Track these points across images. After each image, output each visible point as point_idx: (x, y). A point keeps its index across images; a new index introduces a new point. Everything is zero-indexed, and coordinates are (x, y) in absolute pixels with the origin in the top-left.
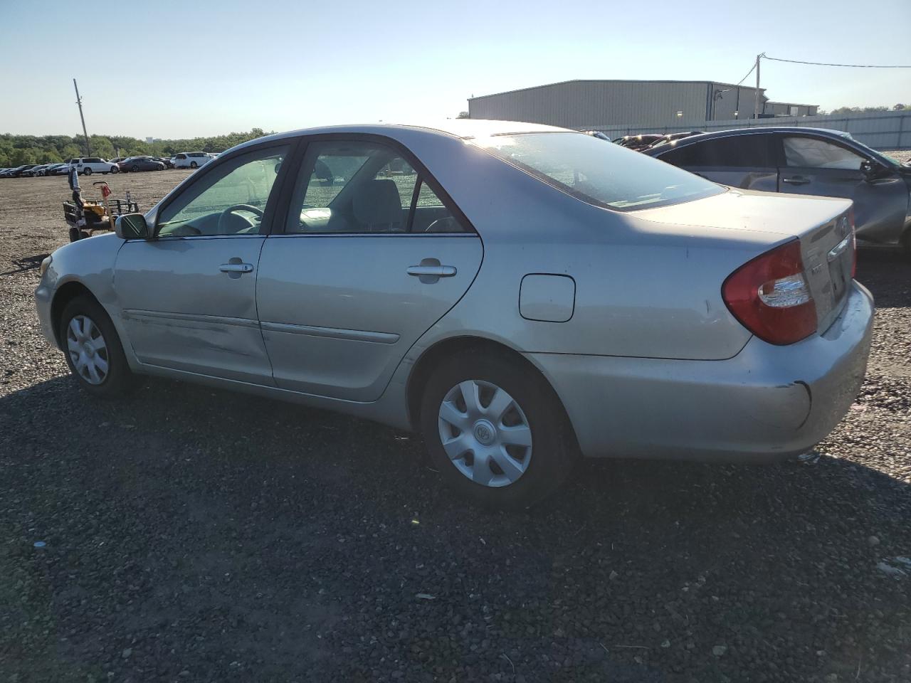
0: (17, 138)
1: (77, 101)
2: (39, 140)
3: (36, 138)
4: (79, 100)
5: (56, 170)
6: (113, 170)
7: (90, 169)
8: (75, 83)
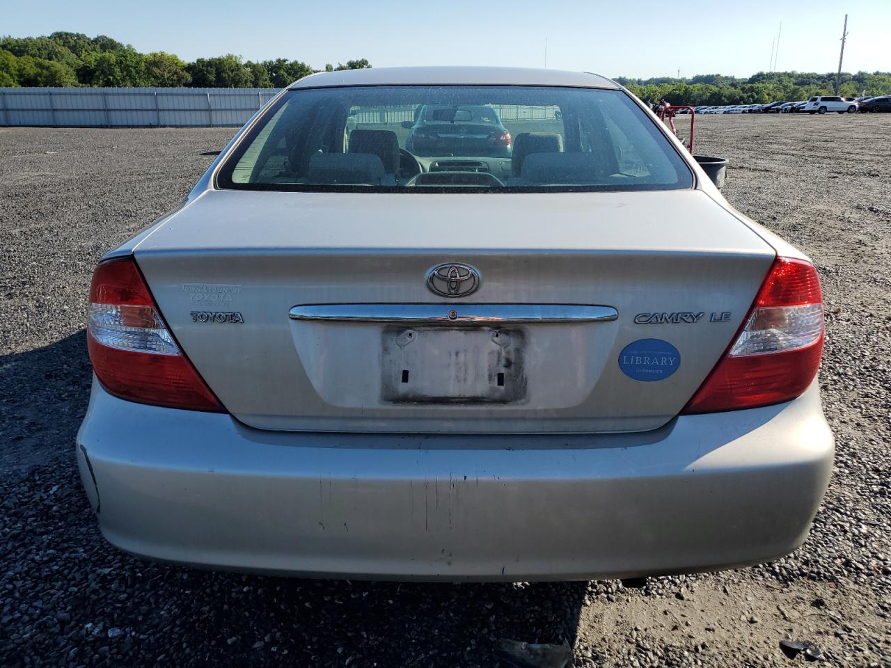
0: (801, 76)
1: (842, 37)
2: (820, 78)
3: (818, 75)
4: (844, 35)
5: (800, 108)
6: (851, 110)
7: (825, 107)
8: (846, 17)
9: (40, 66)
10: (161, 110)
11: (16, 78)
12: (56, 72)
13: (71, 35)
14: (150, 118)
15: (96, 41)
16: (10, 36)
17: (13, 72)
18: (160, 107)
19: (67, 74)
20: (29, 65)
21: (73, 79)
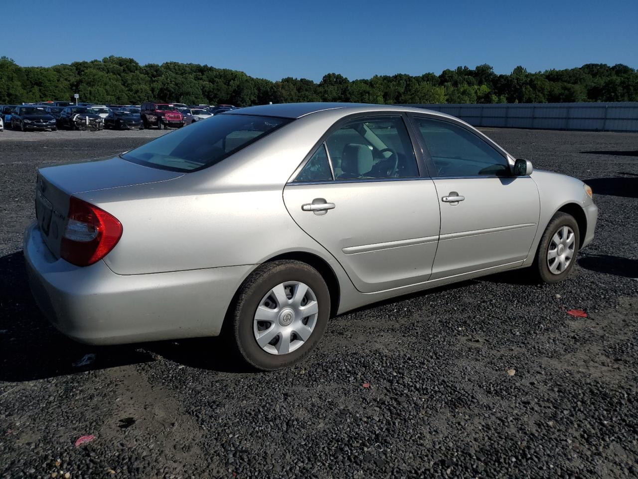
9: (565, 88)
10: (608, 119)
11: (547, 97)
12: (574, 92)
13: (597, 65)
14: (598, 124)
15: (614, 68)
16: (554, 69)
17: (546, 93)
18: (608, 117)
19: (581, 93)
20: (557, 88)
21: (584, 97)
